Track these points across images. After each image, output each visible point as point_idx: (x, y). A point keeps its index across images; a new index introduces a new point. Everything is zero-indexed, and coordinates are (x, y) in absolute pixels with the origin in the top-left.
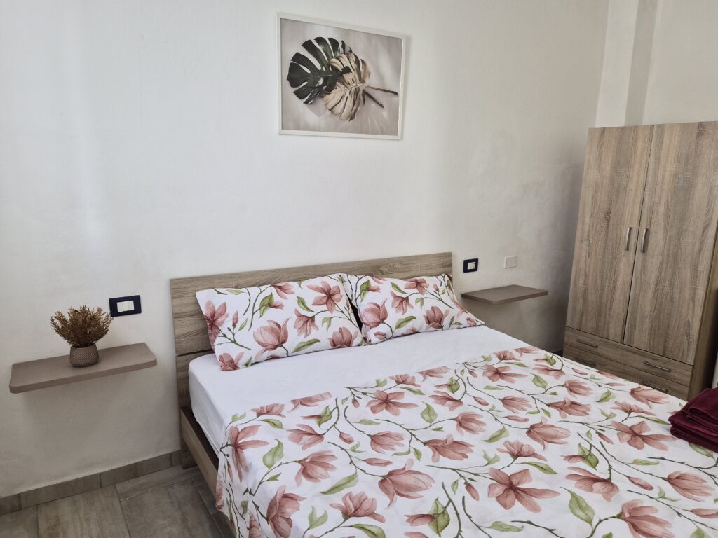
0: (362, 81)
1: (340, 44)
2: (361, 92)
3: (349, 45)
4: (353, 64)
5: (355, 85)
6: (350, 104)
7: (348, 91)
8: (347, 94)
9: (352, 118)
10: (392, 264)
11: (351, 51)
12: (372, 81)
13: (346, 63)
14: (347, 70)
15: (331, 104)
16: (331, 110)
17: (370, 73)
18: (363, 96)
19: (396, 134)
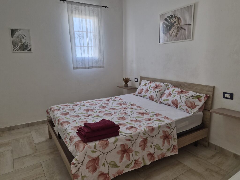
0: (179, 24)
1: (173, 15)
2: (179, 27)
3: (176, 15)
4: (177, 20)
5: (177, 26)
6: (176, 32)
7: (175, 28)
8: (175, 29)
9: (176, 36)
10: (185, 85)
11: (176, 16)
12: (182, 23)
13: (175, 20)
14: (175, 22)
15: (170, 34)
16: (170, 35)
17: (182, 21)
18: (180, 29)
19: (190, 38)
